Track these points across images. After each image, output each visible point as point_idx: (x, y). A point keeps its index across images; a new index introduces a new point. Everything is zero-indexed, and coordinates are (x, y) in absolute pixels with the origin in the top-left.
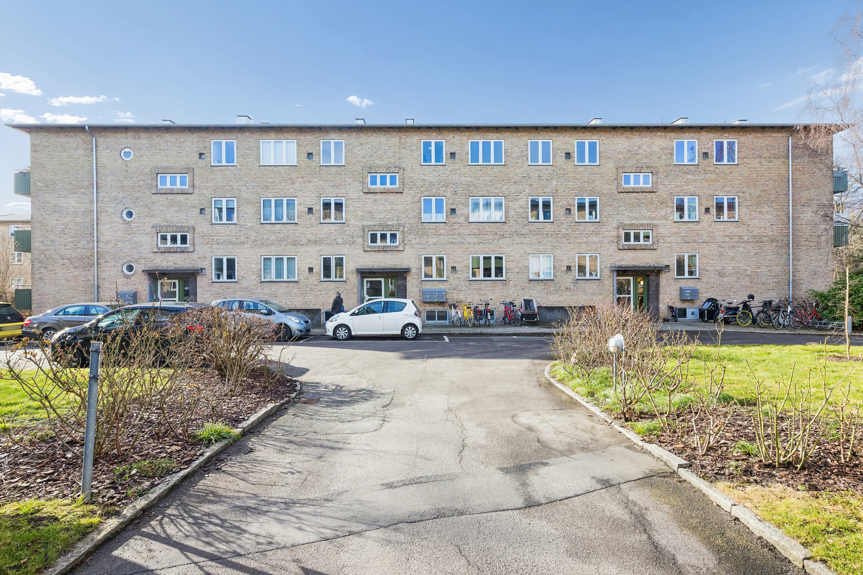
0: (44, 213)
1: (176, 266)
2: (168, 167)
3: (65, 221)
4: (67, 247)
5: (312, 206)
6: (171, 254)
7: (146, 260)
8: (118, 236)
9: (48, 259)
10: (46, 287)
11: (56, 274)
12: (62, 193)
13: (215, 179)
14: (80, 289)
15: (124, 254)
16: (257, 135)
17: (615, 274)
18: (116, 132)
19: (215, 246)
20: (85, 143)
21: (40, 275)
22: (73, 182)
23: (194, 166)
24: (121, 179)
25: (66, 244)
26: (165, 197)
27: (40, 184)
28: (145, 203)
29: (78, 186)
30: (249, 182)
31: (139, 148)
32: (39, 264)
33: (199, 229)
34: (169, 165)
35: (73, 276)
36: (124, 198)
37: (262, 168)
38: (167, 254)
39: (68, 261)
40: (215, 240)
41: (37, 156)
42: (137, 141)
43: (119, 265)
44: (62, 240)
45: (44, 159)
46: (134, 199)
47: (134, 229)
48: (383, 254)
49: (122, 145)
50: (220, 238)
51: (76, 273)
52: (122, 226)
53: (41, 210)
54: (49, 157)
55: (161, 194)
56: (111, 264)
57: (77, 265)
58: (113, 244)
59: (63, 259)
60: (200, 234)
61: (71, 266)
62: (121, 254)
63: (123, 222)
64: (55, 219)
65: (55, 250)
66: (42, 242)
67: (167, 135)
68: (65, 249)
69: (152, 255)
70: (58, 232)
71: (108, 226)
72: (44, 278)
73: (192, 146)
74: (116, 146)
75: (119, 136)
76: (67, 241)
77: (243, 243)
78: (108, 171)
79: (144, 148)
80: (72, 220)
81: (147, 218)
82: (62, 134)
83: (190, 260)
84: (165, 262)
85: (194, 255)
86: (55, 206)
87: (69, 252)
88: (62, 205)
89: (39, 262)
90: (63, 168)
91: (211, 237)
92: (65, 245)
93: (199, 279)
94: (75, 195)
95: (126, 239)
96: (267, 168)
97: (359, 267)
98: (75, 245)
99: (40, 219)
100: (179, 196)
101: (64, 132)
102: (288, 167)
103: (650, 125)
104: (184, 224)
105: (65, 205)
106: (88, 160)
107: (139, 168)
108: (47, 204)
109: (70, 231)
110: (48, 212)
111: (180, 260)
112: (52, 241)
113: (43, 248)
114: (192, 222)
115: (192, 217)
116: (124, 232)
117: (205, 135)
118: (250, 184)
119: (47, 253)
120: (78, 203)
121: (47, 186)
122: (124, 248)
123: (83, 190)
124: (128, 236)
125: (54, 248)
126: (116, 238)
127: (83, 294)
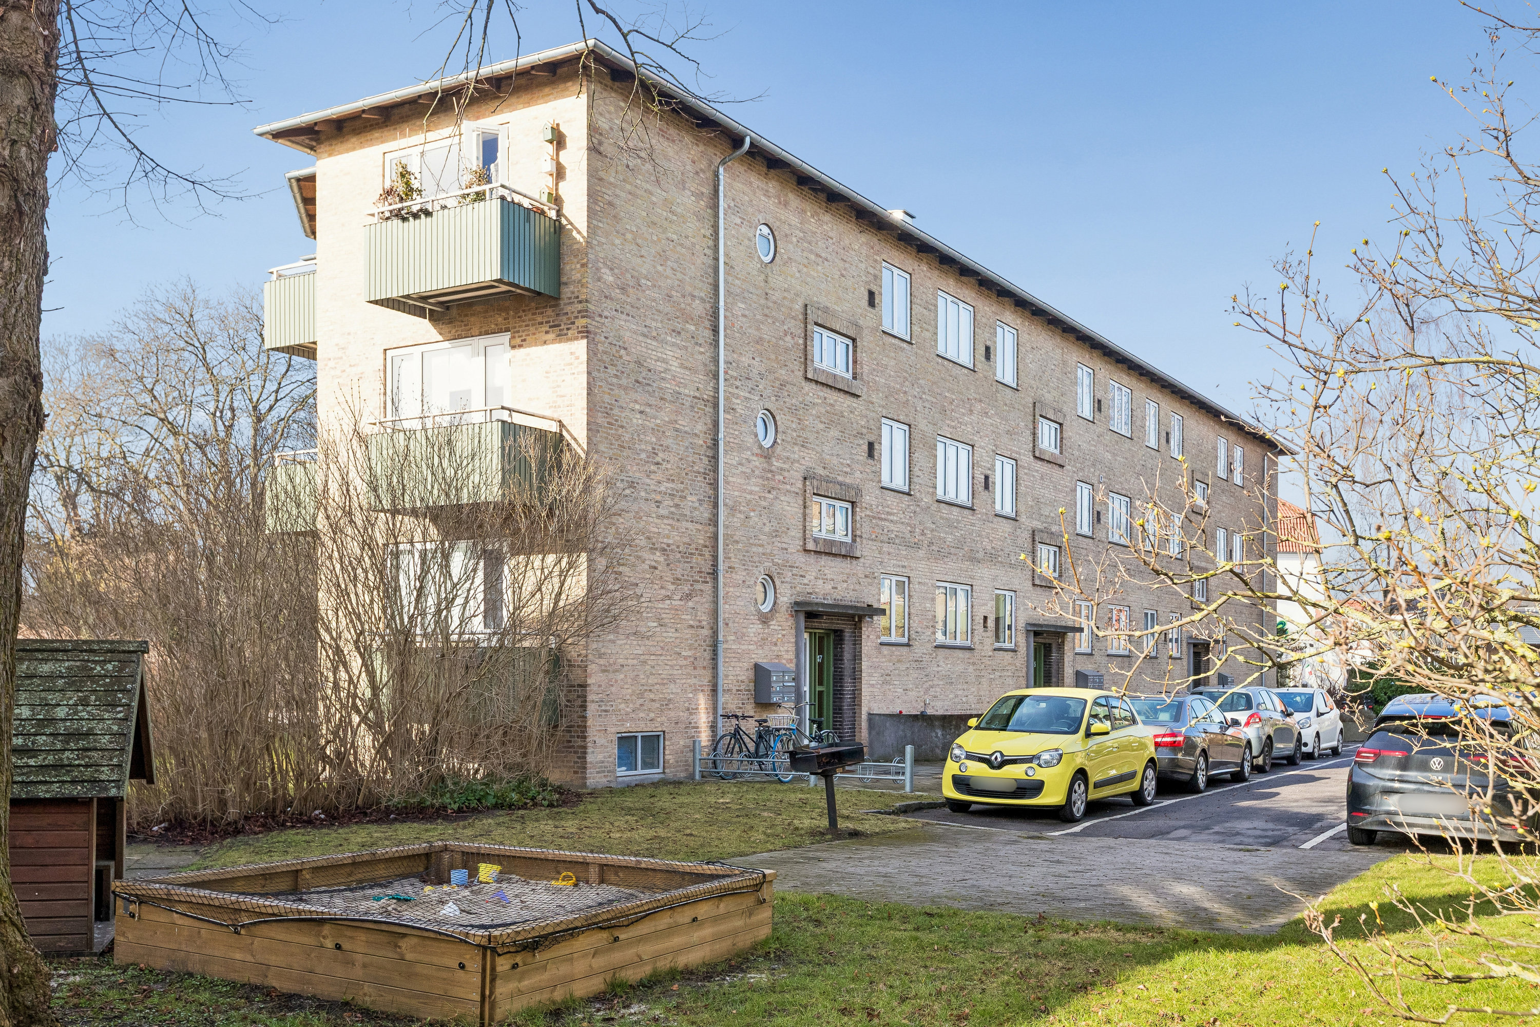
0: (615, 380)
1: (836, 595)
2: (825, 311)
3: (658, 421)
5: (990, 472)
6: (829, 561)
7: (795, 571)
8: (751, 493)
9: (622, 547)
10: (618, 642)
12: (654, 324)
13: (887, 367)
14: (684, 653)
15: (761, 550)
16: (936, 276)
18: (750, 167)
19: (886, 548)
20: (697, 173)
22: (674, 294)
23: (861, 322)
24: (758, 317)
25: (658, 498)
26: (821, 394)
28: (794, 401)
29: (683, 312)
30: (926, 390)
31: (786, 236)
33: (867, 498)
34: (829, 305)
35: (671, 607)
36: (761, 376)
37: (940, 360)
38: (824, 560)
39: (662, 559)
40: (886, 530)
41: (602, 174)
42: (783, 214)
43: (752, 582)
44: (652, 483)
45: (618, 192)
46: (777, 384)
47: (777, 477)
48: (1047, 593)
49: (760, 212)
50: (892, 527)
51: (676, 601)
52: (757, 462)
53: (610, 369)
54: (628, 187)
55: (817, 382)
56: (739, 576)
57: (679, 573)
58: (742, 516)
59: (653, 548)
60: (868, 513)
61: (668, 574)
62: (754, 549)
63: (759, 451)
64: (637, 407)
65: (638, 517)
67: (827, 217)
68: (658, 517)
69: (801, 559)
71: (734, 458)
73: (860, 265)
74: (750, 210)
75: (756, 181)
77: (917, 546)
78: (737, 282)
79: (794, 240)
80: (670, 422)
81: (796, 448)
82: (653, 121)
83: (855, 580)
84: (821, 582)
85: (858, 568)
86: (639, 363)
87: (664, 527)
88: (652, 364)
90: (655, 238)
91: (880, 523)
93: (865, 633)
94: (678, 341)
95: (764, 503)
96: (946, 362)
97: (1028, 621)
98: (677, 506)
100: (841, 397)
101: (660, 118)
102: (966, 371)
104: (848, 480)
105: (659, 365)
106: (703, 231)
107: (786, 294)
108: (623, 352)
110: (624, 381)
111: (840, 578)
112: (632, 485)
114: (857, 476)
115: (857, 462)
116: (760, 481)
117: (874, 241)
118: (929, 398)
119: (622, 525)
120: (682, 366)
121: (623, 289)
122: (760, 530)
123: (693, 328)
124: (767, 495)
125: (635, 507)
126: (748, 497)
127: (690, 670)
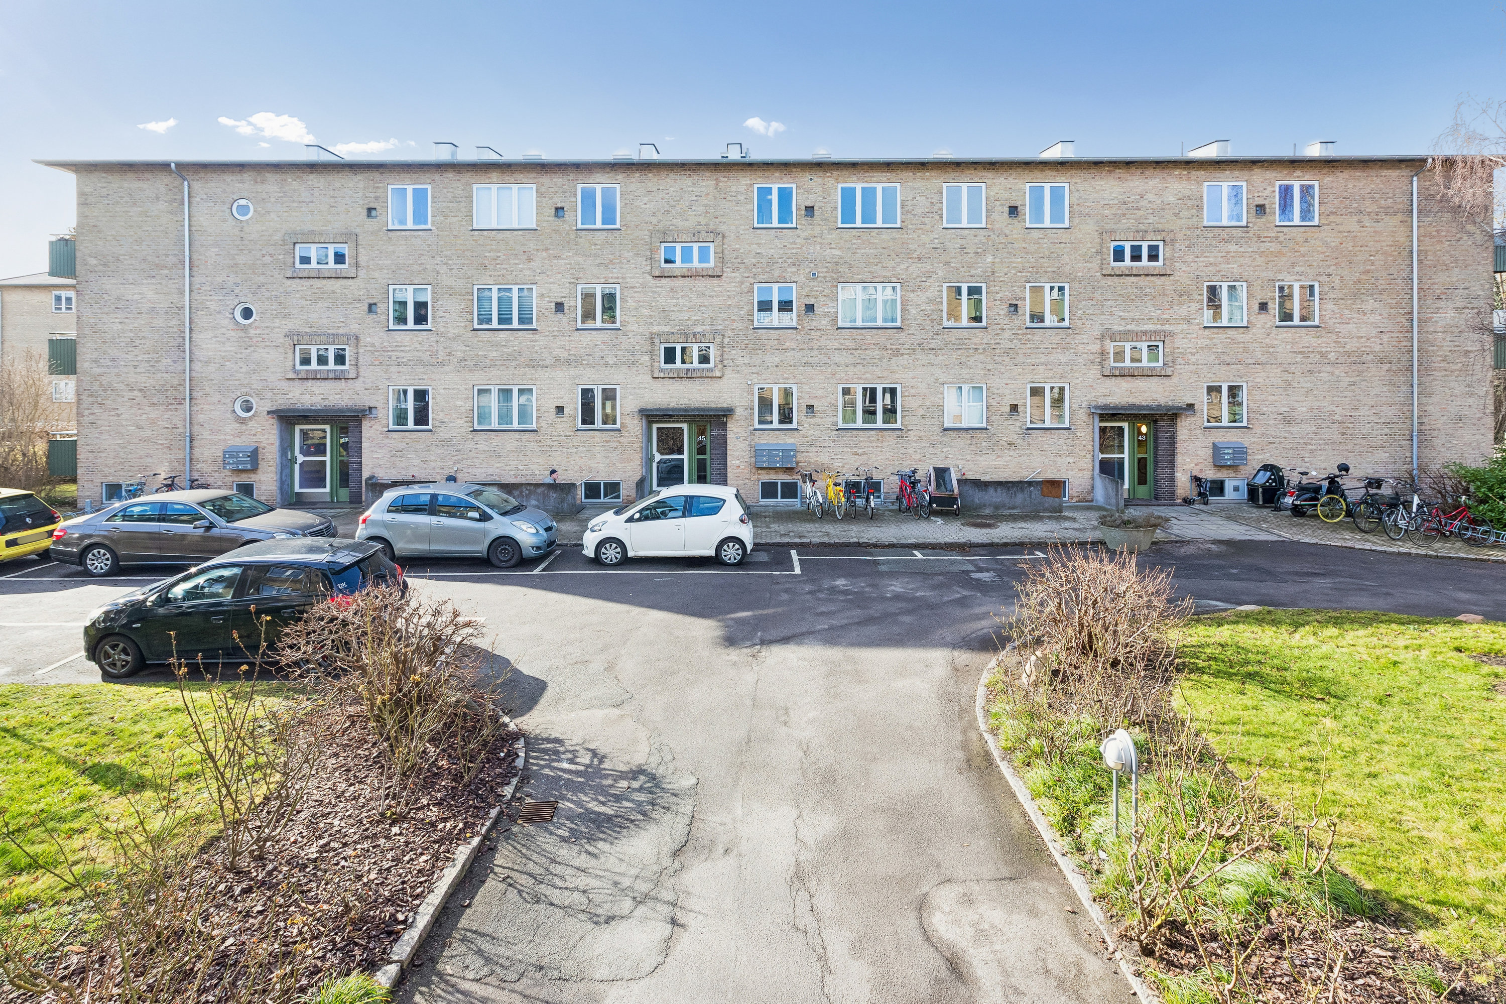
0: (99, 310)
1: (327, 403)
2: (312, 232)
3: (135, 325)
4: (138, 370)
5: (563, 300)
6: (318, 383)
7: (275, 392)
8: (226, 351)
9: (105, 390)
10: (102, 437)
11: (118, 415)
12: (131, 277)
13: (394, 252)
14: (160, 442)
15: (237, 383)
16: (467, 177)
17: (1097, 419)
18: (223, 172)
19: (394, 369)
20: (170, 190)
21: (91, 417)
22: (149, 258)
23: (358, 230)
24: (232, 252)
25: (137, 364)
26: (307, 284)
27: (93, 261)
28: (273, 293)
29: (157, 265)
30: (454, 257)
31: (263, 199)
32: (90, 399)
33: (365, 340)
34: (315, 228)
35: (149, 419)
36: (237, 285)
37: (476, 233)
38: (310, 383)
39: (140, 394)
40: (394, 358)
41: (87, 213)
42: (259, 188)
43: (228, 401)
44: (130, 357)
45: (100, 218)
46: (254, 286)
47: (255, 340)
48: (685, 382)
49: (233, 193)
50: (403, 354)
51: (153, 415)
52: (233, 333)
53: (95, 306)
54: (108, 214)
55: (301, 278)
56: (215, 399)
57: (155, 400)
58: (218, 365)
59: (132, 390)
60: (368, 348)
61: (146, 401)
62: (231, 382)
63: (235, 327)
64: (117, 320)
65: (118, 375)
66: (95, 361)
67: (311, 177)
68: (136, 373)
69: (284, 384)
70: (123, 344)
71: (210, 334)
72: (99, 422)
73: (355, 195)
74: (223, 195)
75: (229, 177)
76: (139, 358)
77: (442, 364)
78: (209, 238)
79: (273, 200)
80: (147, 323)
81: (277, 320)
82: (131, 175)
83: (350, 392)
84: (308, 396)
85: (358, 385)
86: (118, 299)
87: (142, 378)
88: (129, 297)
89: (91, 396)
90: (132, 233)
91: (386, 353)
92: (135, 367)
93: (366, 425)
94: (153, 281)
95: (239, 356)
96: (485, 233)
97: (644, 406)
98: (152, 366)
99: (92, 320)
100: (333, 281)
101: (135, 172)
102: (520, 233)
103: (1162, 159)
104: (341, 331)
105: (136, 297)
106: (176, 219)
107: (263, 233)
108: (104, 295)
109: (143, 341)
110: (106, 310)
111: (333, 392)
112: (113, 360)
113: (98, 370)
114: (354, 328)
115: (355, 318)
116: (236, 344)
117: (377, 175)
118: (455, 261)
119: (105, 380)
120: (157, 293)
121: (105, 265)
122: (237, 372)
123: (166, 272)
124: (243, 351)
125: (116, 370)
126: (223, 354)
127: (167, 451)
